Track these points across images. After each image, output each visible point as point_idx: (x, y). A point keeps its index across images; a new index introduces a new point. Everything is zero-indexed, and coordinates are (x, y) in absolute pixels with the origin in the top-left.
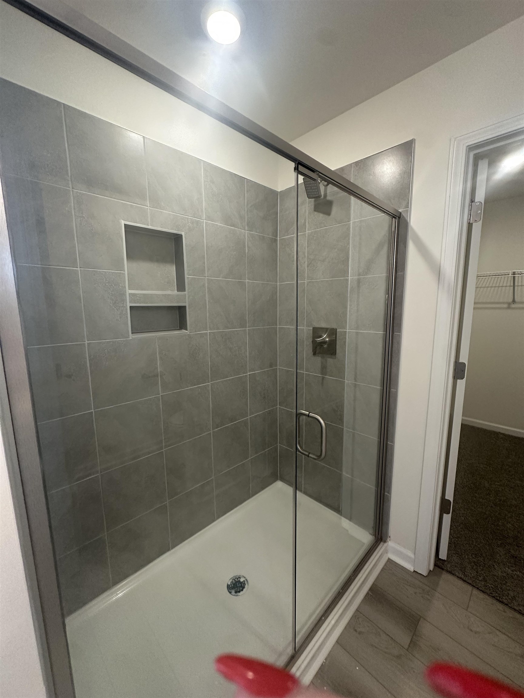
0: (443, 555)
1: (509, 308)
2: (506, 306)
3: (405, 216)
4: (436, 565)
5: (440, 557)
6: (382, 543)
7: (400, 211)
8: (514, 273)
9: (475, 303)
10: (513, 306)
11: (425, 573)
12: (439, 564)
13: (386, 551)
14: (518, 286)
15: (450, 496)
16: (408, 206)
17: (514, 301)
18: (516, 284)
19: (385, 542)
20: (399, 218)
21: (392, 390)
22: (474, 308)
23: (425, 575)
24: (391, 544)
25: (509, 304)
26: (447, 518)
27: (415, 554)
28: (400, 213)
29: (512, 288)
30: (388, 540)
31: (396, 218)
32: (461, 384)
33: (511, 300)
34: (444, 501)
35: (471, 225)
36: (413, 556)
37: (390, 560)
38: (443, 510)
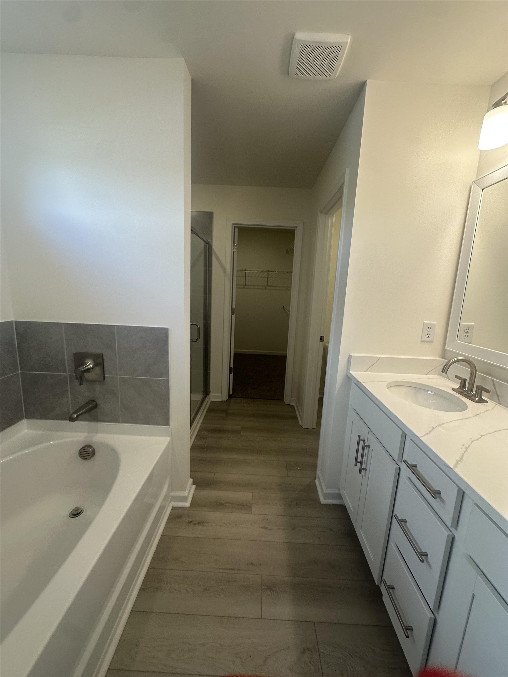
0: (231, 393)
1: (244, 288)
3: (211, 243)
4: (229, 397)
6: (208, 396)
7: (209, 241)
8: (245, 270)
10: (246, 287)
11: (226, 400)
12: (230, 396)
13: (210, 399)
15: (232, 366)
16: (212, 239)
17: (246, 284)
19: (209, 395)
22: (236, 288)
24: (211, 394)
25: (244, 286)
26: (232, 375)
28: (209, 242)
31: (208, 244)
32: (234, 316)
33: (244, 284)
34: (230, 368)
35: (234, 252)
36: (221, 395)
37: (212, 401)
38: (230, 372)
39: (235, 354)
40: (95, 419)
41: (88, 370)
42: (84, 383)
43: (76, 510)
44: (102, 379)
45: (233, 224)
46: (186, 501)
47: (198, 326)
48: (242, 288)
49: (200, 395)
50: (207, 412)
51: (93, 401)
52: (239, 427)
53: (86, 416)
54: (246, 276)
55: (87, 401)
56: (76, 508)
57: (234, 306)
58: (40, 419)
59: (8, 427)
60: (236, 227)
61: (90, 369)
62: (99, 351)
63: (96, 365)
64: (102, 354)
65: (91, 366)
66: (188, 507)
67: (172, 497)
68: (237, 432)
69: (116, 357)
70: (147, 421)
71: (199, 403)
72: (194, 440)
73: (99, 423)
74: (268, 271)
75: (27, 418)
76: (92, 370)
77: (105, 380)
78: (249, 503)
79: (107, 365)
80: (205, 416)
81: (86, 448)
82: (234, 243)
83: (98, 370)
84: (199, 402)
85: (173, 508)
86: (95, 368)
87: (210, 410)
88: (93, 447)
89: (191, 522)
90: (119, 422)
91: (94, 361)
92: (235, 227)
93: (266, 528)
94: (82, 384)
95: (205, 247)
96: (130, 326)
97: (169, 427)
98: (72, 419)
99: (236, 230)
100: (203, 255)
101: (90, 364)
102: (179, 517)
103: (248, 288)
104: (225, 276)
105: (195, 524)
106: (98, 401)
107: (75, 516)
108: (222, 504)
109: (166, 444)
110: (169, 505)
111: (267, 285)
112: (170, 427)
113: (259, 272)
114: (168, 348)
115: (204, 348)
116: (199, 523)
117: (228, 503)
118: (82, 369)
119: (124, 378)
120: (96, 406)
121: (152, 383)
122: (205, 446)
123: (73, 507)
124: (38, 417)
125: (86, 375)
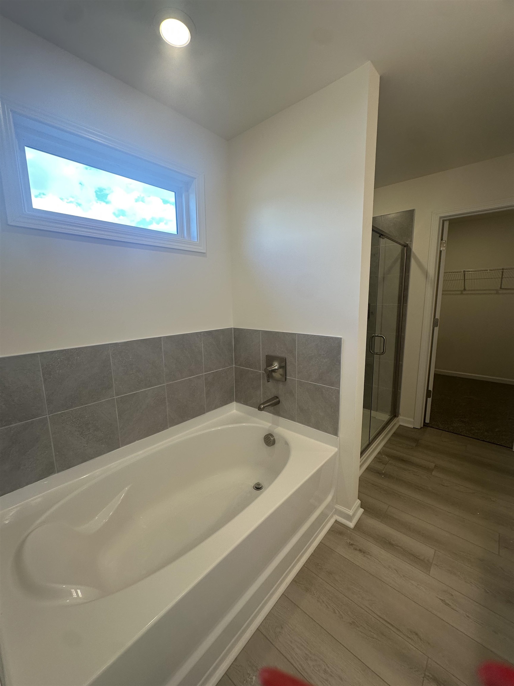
0: (427, 421)
1: (462, 294)
2: (459, 292)
3: (410, 246)
4: (424, 425)
5: (426, 422)
6: (396, 418)
7: (407, 243)
8: (464, 272)
9: (443, 291)
10: (464, 292)
12: (425, 425)
13: (398, 421)
14: (467, 279)
15: (431, 388)
16: (411, 241)
17: (465, 289)
18: (466, 278)
19: (398, 417)
20: (407, 246)
21: (403, 334)
22: (442, 294)
23: (419, 428)
24: (400, 417)
25: (462, 291)
26: (430, 400)
27: (414, 419)
28: (407, 244)
29: (463, 280)
30: (399, 416)
31: (406, 247)
32: (437, 329)
33: (463, 289)
34: (428, 391)
35: (441, 251)
36: (413, 420)
37: (400, 425)
38: (428, 396)
39: (436, 375)
40: (277, 413)
41: (274, 371)
42: (270, 380)
43: (258, 485)
44: (284, 380)
45: (441, 218)
46: (351, 521)
47: (385, 338)
48: (458, 294)
49: (388, 415)
50: (392, 436)
51: (277, 397)
52: (432, 465)
53: (271, 408)
54: (465, 278)
55: (273, 396)
56: (258, 483)
57: (438, 316)
58: (243, 404)
59: (225, 405)
60: (446, 220)
61: (276, 369)
62: (283, 355)
63: (280, 367)
64: (285, 357)
65: (276, 367)
66: (351, 528)
67: (336, 510)
68: (429, 470)
69: (296, 362)
70: (317, 426)
71: (383, 424)
72: (372, 462)
73: (280, 418)
74: (503, 269)
75: (236, 401)
76: (277, 370)
77: (287, 381)
78: (428, 561)
79: (288, 368)
80: (390, 440)
81: (269, 436)
82: (442, 240)
83: (281, 371)
84: (385, 422)
85: (336, 521)
86: (279, 369)
87: (395, 434)
88: (274, 437)
89: (352, 545)
90: (295, 421)
91: (280, 364)
92: (443, 221)
93: (448, 605)
94: (269, 381)
95: (402, 251)
96: (308, 335)
97: (337, 437)
98: (260, 409)
99: (447, 224)
100: (399, 261)
101: (276, 366)
102: (341, 533)
103: (467, 294)
104: (426, 282)
105: (356, 549)
106: (281, 399)
107: (257, 489)
108: (391, 544)
109: (333, 453)
110: (332, 517)
111: (501, 288)
112: (339, 438)
113: (488, 271)
114: (340, 357)
115: (394, 363)
116: (360, 550)
117: (398, 546)
118: (270, 369)
119: (300, 381)
120: (279, 402)
121: (324, 391)
122: (383, 472)
123: (256, 482)
124: (243, 403)
125: (274, 374)
